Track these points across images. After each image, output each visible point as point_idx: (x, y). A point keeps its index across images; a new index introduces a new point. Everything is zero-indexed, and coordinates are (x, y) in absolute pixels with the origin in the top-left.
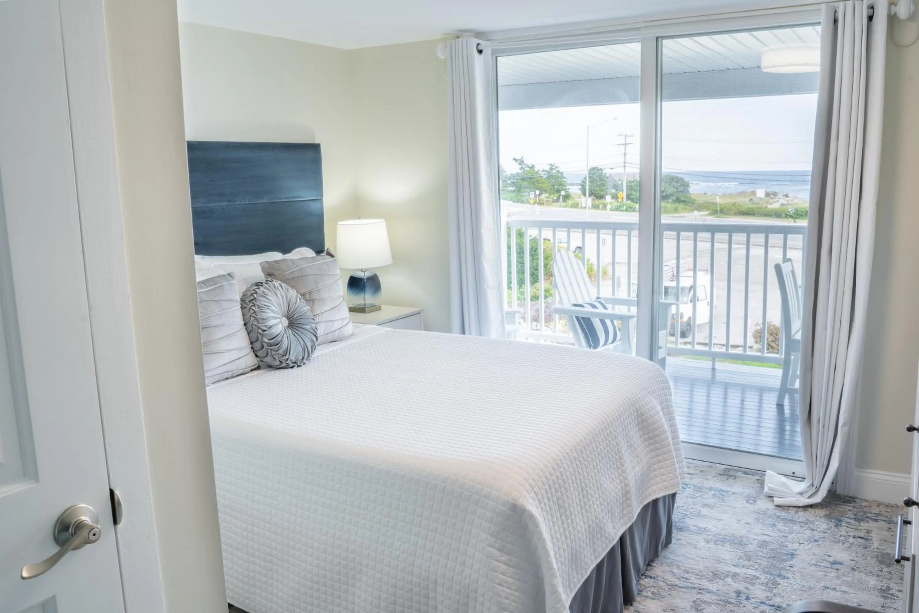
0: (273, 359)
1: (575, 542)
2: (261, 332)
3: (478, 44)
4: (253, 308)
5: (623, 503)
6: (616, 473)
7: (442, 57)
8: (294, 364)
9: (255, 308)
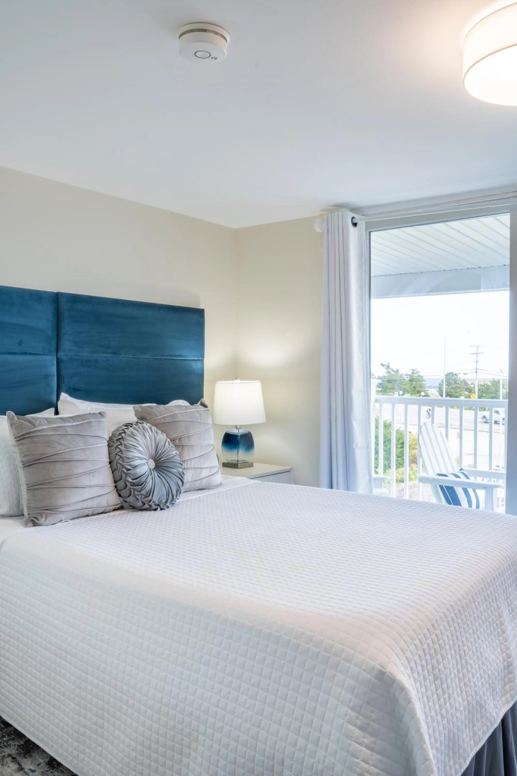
0: (135, 499)
1: (453, 722)
2: (125, 471)
3: (353, 218)
4: (119, 446)
5: (505, 676)
6: (497, 641)
7: (318, 230)
8: (156, 507)
9: (122, 447)
